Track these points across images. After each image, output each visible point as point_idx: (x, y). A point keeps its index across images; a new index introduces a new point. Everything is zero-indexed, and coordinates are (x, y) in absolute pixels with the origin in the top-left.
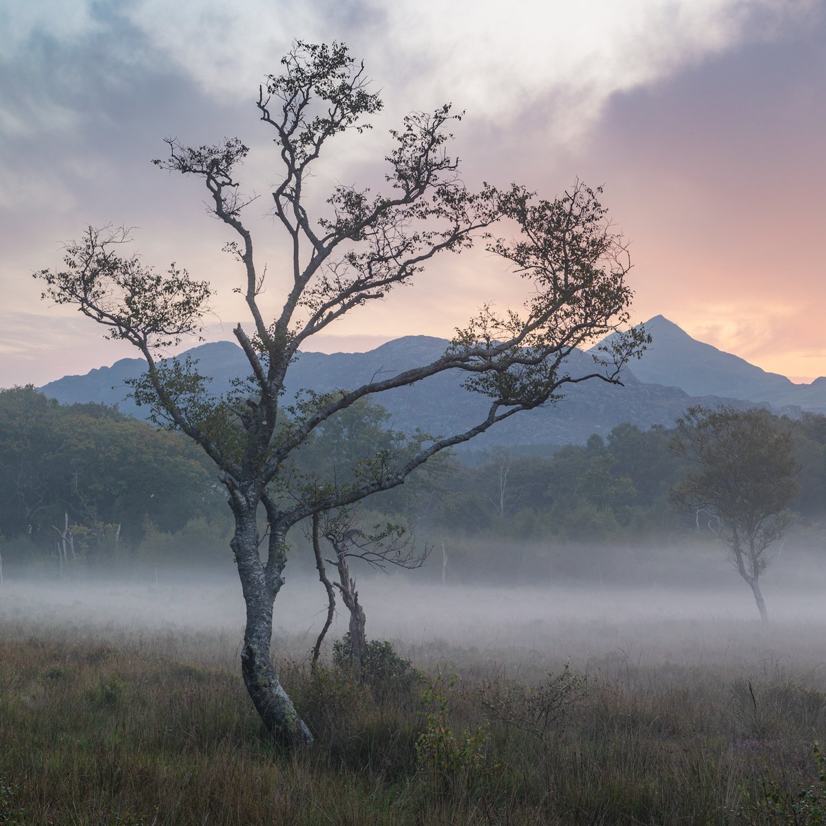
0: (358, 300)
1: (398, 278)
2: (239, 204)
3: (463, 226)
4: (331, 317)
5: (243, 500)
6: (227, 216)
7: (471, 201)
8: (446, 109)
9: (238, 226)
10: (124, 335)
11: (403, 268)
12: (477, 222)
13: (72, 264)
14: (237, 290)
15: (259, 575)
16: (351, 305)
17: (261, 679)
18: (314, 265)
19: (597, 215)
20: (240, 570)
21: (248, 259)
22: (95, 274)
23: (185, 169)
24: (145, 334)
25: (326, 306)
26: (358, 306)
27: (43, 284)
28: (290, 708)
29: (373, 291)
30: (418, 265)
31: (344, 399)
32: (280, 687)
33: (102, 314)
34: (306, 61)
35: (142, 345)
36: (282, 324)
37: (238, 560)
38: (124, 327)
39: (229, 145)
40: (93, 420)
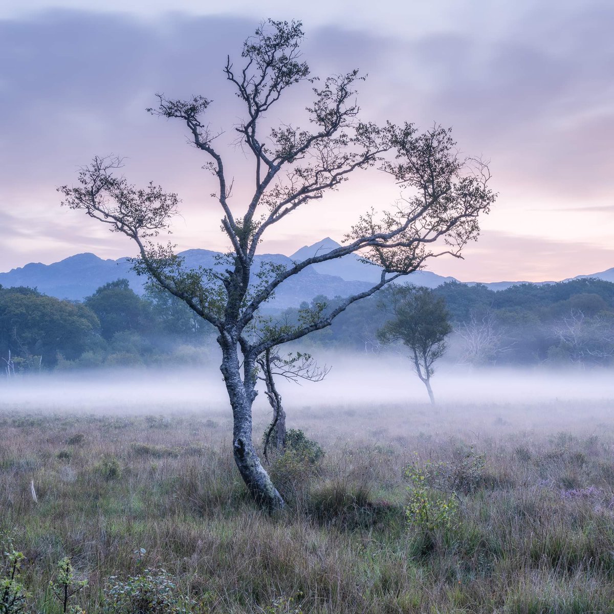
0: (304, 200)
1: (331, 185)
2: (210, 138)
3: (373, 150)
4: (287, 211)
5: (229, 338)
6: (202, 146)
7: (378, 132)
8: (355, 73)
9: (211, 152)
10: (122, 229)
11: (334, 178)
12: (381, 149)
13: (84, 182)
14: (213, 195)
15: (242, 389)
16: (300, 203)
17: (249, 461)
18: (269, 177)
19: (449, 146)
20: (228, 387)
21: (220, 174)
22: (98, 190)
23: (170, 115)
24: (136, 228)
25: (282, 205)
26: (303, 205)
27: (62, 196)
28: (268, 481)
29: (311, 194)
30: (344, 176)
31: (296, 268)
32: (261, 466)
33: (107, 215)
35: (135, 236)
36: (248, 218)
37: (226, 379)
38: (120, 224)
39: (196, 100)
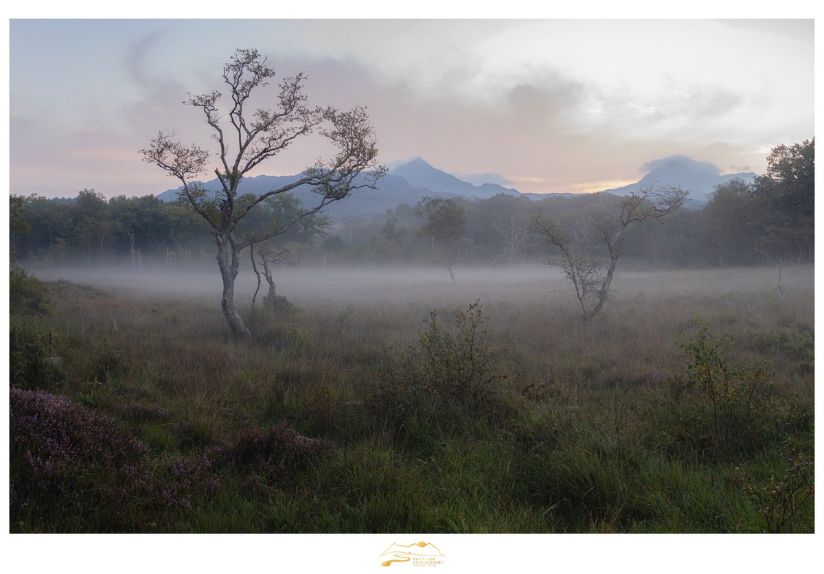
0: (265, 156)
1: (282, 147)
2: (217, 118)
3: (308, 124)
4: (254, 164)
5: (221, 240)
6: (212, 124)
7: (311, 114)
8: (300, 75)
9: (217, 127)
10: (175, 174)
11: (284, 143)
12: (314, 122)
13: (153, 146)
14: (217, 154)
15: (228, 270)
16: (263, 158)
17: (229, 311)
18: (247, 143)
19: (365, 119)
20: (221, 268)
21: (221, 141)
22: (163, 150)
23: (195, 104)
24: (183, 173)
25: (252, 160)
26: (265, 159)
27: (142, 155)
28: (241, 322)
29: (272, 152)
30: (290, 141)
31: (261, 198)
32: (237, 314)
33: (166, 166)
34: (241, 57)
35: (182, 178)
36: (235, 168)
37: (220, 264)
38: (174, 171)
39: (214, 94)
40: (178, 208)
